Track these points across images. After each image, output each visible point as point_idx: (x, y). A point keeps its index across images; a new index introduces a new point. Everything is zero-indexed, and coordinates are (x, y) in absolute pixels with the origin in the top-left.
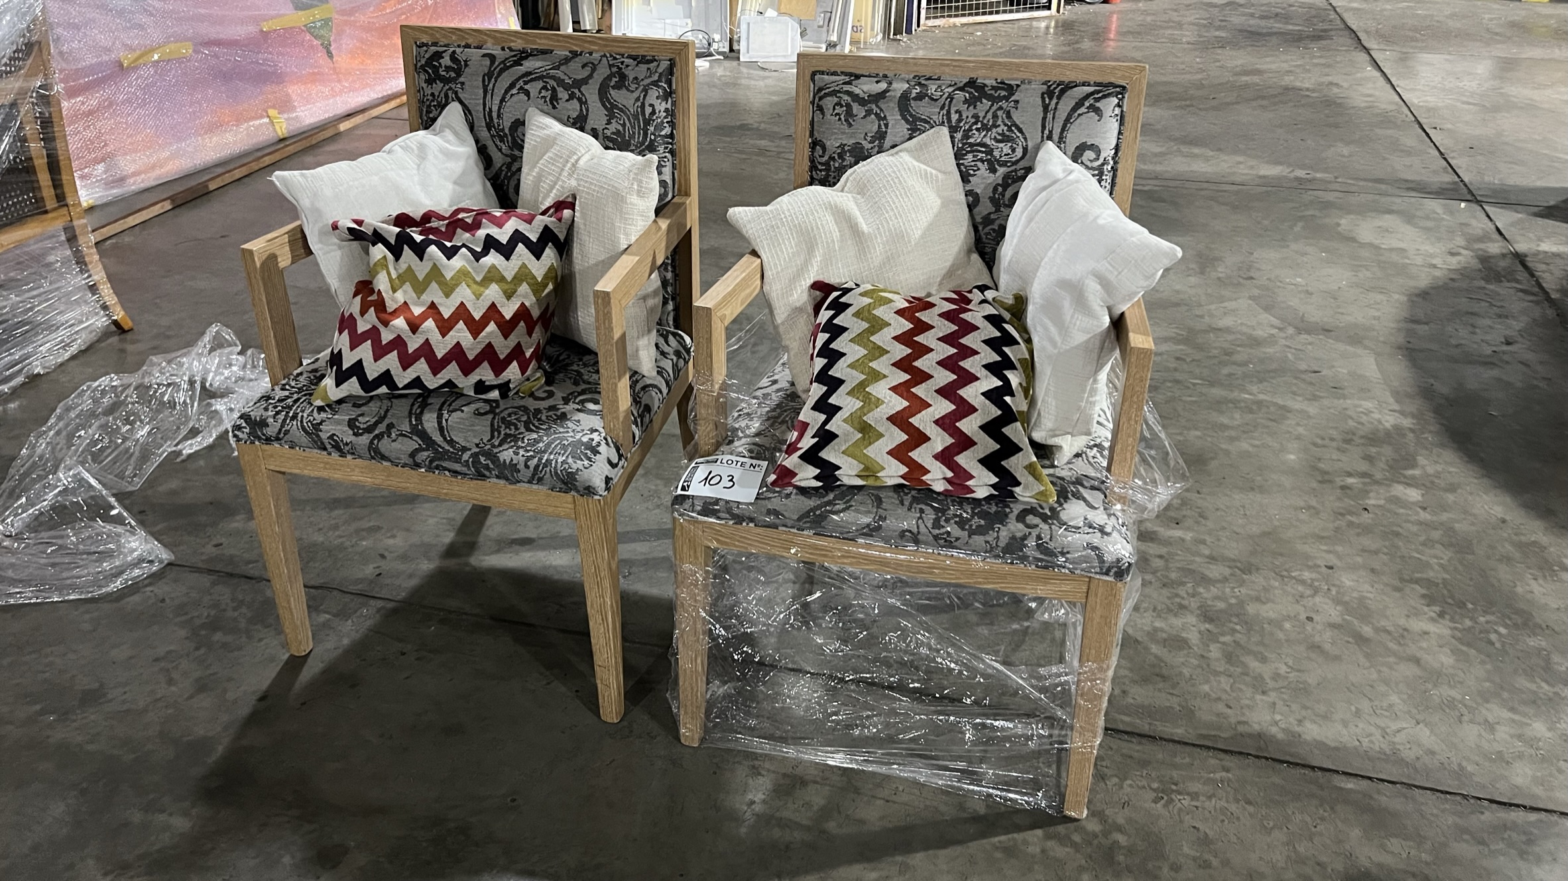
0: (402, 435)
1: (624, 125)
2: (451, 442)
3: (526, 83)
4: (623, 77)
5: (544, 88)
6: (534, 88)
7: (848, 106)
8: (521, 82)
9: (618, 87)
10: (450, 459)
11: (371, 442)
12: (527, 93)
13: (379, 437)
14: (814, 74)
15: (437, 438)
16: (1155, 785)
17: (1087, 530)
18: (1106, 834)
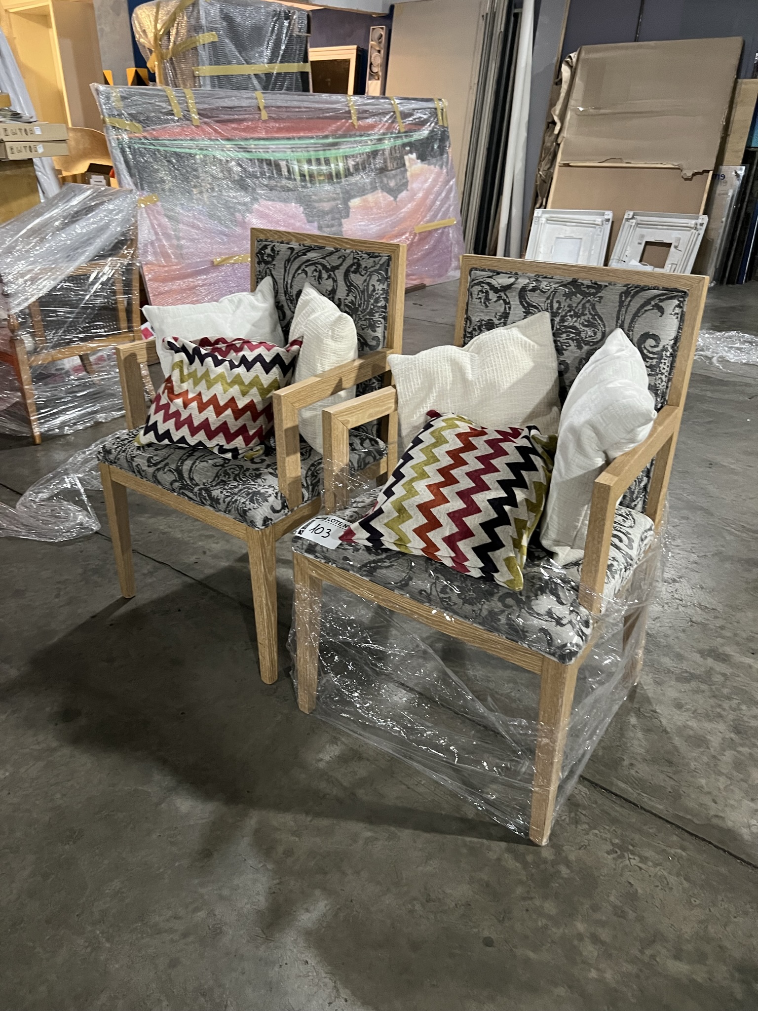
0: (170, 471)
1: (356, 297)
2: (192, 479)
3: (306, 266)
4: (359, 265)
5: (315, 270)
6: (310, 270)
7: (487, 292)
8: (303, 267)
9: (355, 272)
10: (188, 489)
11: (154, 473)
12: (306, 273)
13: (158, 470)
14: (471, 270)
15: (186, 475)
16: (616, 841)
17: (546, 617)
18: (554, 863)
